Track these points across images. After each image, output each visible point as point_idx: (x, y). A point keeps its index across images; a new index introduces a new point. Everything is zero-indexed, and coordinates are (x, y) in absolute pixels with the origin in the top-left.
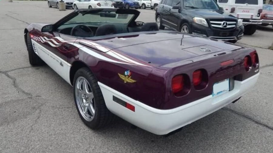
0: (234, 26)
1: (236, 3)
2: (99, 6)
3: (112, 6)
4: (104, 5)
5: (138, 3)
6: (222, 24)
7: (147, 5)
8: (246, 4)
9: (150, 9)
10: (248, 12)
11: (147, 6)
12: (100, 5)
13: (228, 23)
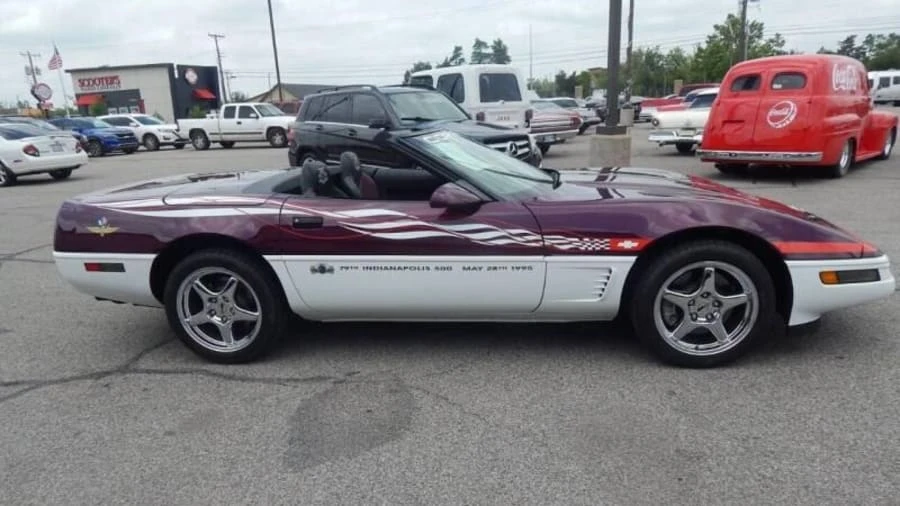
0: (526, 150)
1: (482, 101)
2: (34, 155)
3: (79, 151)
4: (51, 149)
5: (131, 134)
6: (509, 148)
7: (160, 136)
8: (501, 101)
9: (172, 147)
10: (509, 119)
11: (162, 140)
12: (36, 150)
13: (519, 143)
